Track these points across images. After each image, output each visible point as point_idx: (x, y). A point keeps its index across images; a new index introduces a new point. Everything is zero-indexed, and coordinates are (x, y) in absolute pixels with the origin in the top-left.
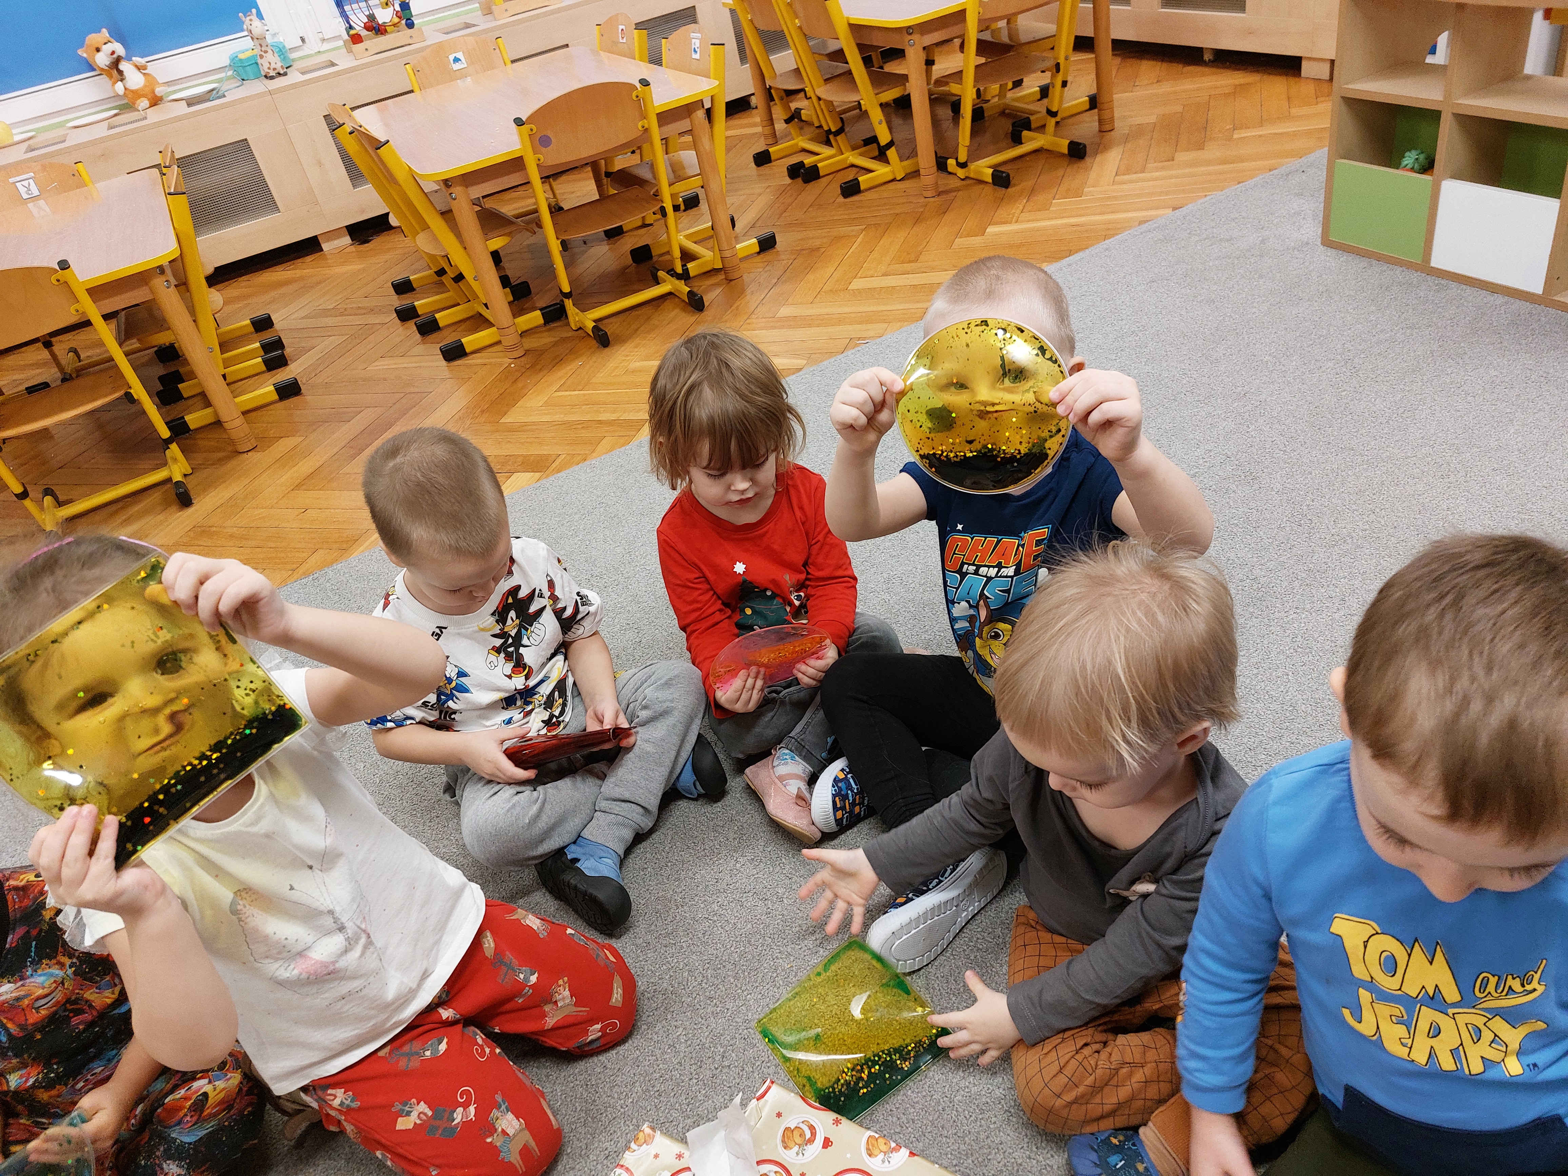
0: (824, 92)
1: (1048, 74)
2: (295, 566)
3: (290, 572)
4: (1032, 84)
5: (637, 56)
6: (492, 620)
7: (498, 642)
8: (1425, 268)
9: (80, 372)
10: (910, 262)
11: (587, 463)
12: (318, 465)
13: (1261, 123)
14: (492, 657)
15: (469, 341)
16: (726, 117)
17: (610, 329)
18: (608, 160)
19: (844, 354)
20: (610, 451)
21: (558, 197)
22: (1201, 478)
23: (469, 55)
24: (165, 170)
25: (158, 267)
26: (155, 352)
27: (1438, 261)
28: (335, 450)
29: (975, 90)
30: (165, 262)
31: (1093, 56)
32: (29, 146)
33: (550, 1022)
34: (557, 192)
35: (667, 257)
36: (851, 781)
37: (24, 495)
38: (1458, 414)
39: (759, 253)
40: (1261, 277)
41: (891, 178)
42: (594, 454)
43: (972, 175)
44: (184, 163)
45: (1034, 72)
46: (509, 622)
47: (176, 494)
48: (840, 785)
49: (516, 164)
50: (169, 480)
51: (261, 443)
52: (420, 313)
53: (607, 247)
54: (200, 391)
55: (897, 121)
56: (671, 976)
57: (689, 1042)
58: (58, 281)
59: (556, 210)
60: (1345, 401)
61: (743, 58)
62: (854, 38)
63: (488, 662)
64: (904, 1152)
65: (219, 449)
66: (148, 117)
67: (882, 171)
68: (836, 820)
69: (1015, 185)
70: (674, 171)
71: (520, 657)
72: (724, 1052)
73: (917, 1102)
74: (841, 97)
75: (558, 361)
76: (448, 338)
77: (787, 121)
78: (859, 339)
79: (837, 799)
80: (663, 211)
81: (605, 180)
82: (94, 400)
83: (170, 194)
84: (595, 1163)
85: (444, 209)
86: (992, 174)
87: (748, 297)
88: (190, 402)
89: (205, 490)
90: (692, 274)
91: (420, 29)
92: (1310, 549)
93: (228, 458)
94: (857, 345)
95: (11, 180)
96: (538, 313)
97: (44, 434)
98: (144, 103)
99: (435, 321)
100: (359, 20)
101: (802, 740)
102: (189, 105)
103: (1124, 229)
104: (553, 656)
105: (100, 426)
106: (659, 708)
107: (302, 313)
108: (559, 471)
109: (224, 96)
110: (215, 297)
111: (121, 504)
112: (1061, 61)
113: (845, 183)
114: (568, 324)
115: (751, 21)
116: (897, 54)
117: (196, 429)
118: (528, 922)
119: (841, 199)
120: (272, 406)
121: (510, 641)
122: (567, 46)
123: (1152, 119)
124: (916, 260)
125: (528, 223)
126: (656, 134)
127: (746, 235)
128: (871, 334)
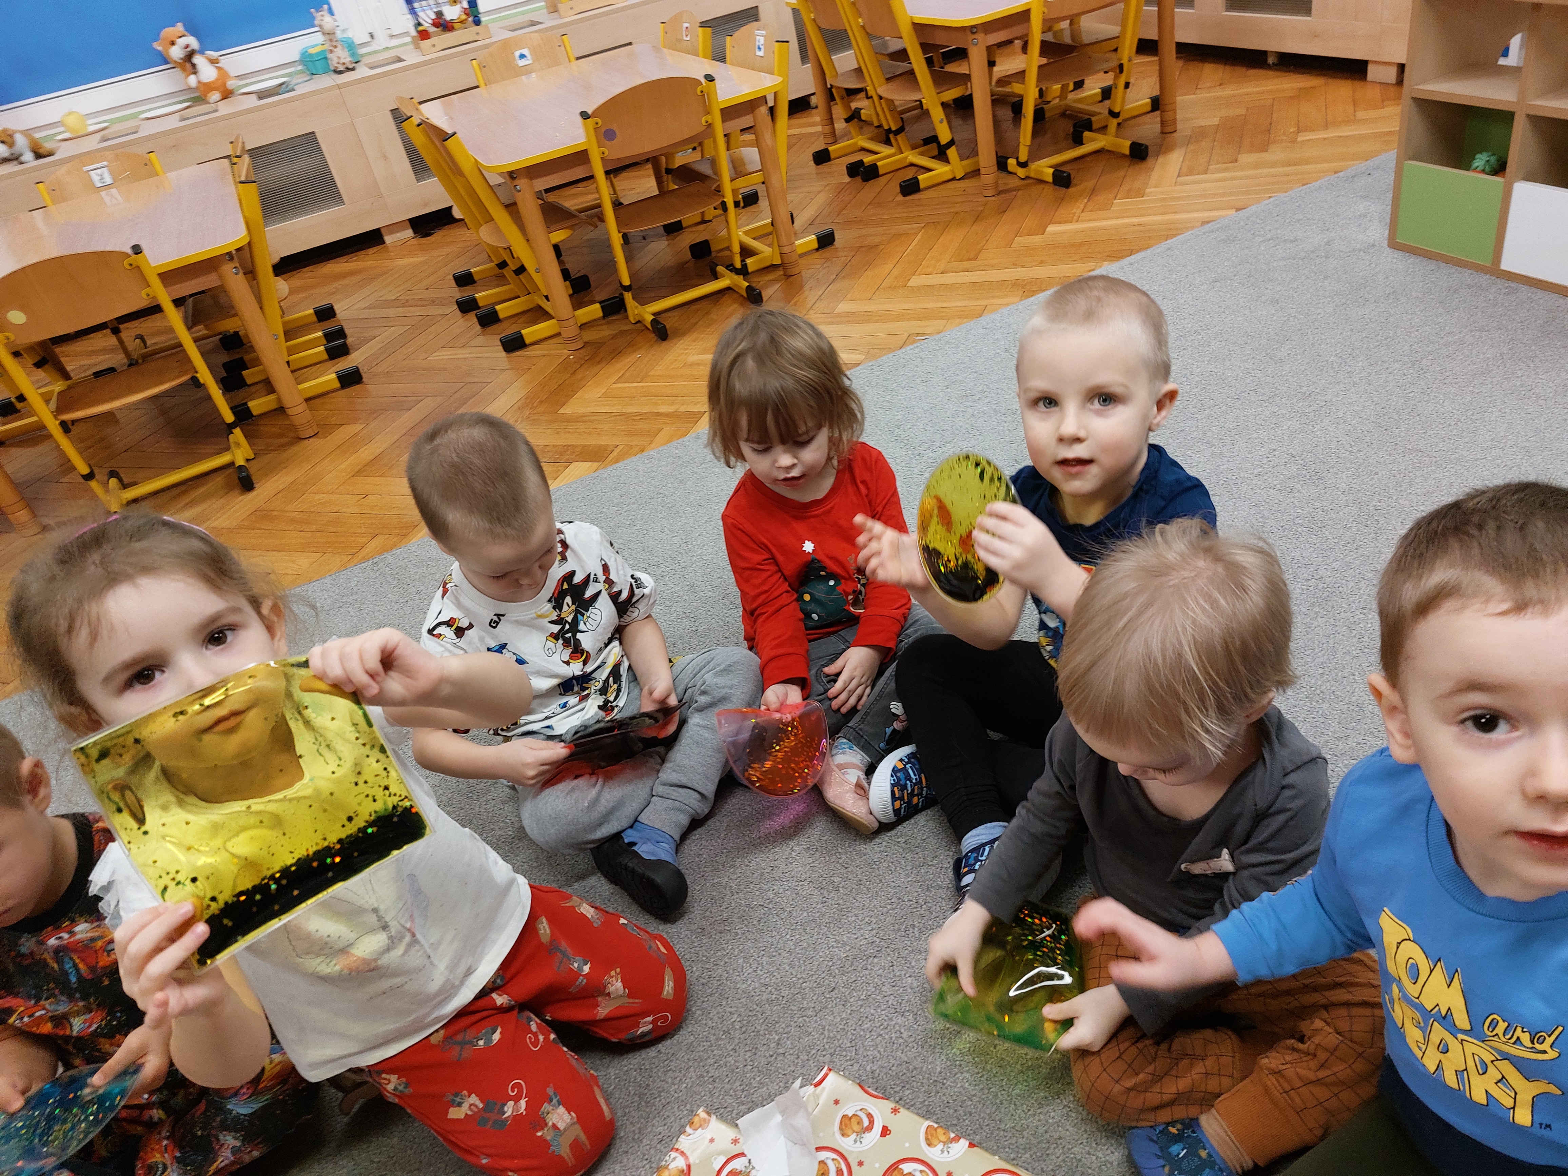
0: (884, 90)
1: (1111, 75)
2: (355, 551)
3: (350, 557)
4: (1093, 86)
5: (701, 53)
6: (549, 606)
7: (556, 628)
8: (1494, 270)
9: (145, 357)
10: (969, 259)
11: (645, 453)
12: (378, 451)
13: (1326, 127)
14: (550, 644)
15: (530, 333)
16: (789, 115)
17: (669, 322)
18: (669, 156)
19: (903, 350)
20: (667, 442)
21: (619, 193)
22: (1265, 477)
23: (533, 51)
24: (235, 160)
25: (227, 253)
26: (220, 339)
27: (1506, 265)
28: (396, 437)
29: (1037, 90)
30: (232, 249)
31: (1156, 58)
32: (103, 137)
33: (603, 1011)
34: (617, 188)
35: (727, 253)
36: (910, 771)
37: (90, 477)
38: (1529, 417)
39: (817, 250)
40: (1326, 278)
41: (950, 177)
42: (652, 446)
43: (1032, 175)
44: (255, 153)
45: (1097, 72)
46: (565, 608)
47: (239, 478)
48: (898, 774)
49: (580, 157)
50: (232, 464)
51: (323, 429)
52: (480, 305)
53: (666, 243)
54: (263, 378)
55: (957, 122)
56: (726, 963)
57: (744, 1029)
58: (131, 265)
59: (617, 205)
60: (1413, 402)
61: (804, 58)
62: (918, 37)
63: (546, 649)
64: (964, 1143)
65: (281, 436)
66: (219, 108)
67: (941, 170)
68: (894, 810)
69: (1076, 185)
70: (734, 168)
71: (577, 643)
72: (779, 1040)
73: (974, 1095)
74: (902, 97)
75: (616, 353)
76: (508, 330)
77: (847, 120)
78: (918, 335)
79: (896, 789)
80: (724, 206)
81: (665, 177)
82: (162, 383)
83: (241, 182)
84: (648, 1147)
85: (507, 202)
86: (1053, 174)
87: (806, 293)
88: (253, 389)
89: (266, 475)
90: (750, 270)
91: (487, 26)
92: (1377, 550)
93: (290, 444)
94: (914, 342)
95: (86, 169)
96: (598, 306)
97: (109, 416)
98: (215, 96)
99: (495, 313)
100: (427, 17)
101: (861, 729)
102: (260, 98)
103: (1187, 229)
104: (610, 641)
105: (163, 412)
106: (718, 694)
107: (363, 305)
108: (617, 462)
109: (293, 90)
110: (282, 286)
111: (183, 488)
112: (1125, 61)
113: (904, 182)
114: (627, 317)
115: (814, 20)
116: (961, 54)
117: (262, 416)
118: (582, 910)
119: (900, 198)
120: (333, 394)
121: (567, 627)
122: (630, 44)
123: (1215, 121)
124: (976, 259)
125: (591, 217)
126: (719, 130)
127: (805, 232)
128: (929, 330)
